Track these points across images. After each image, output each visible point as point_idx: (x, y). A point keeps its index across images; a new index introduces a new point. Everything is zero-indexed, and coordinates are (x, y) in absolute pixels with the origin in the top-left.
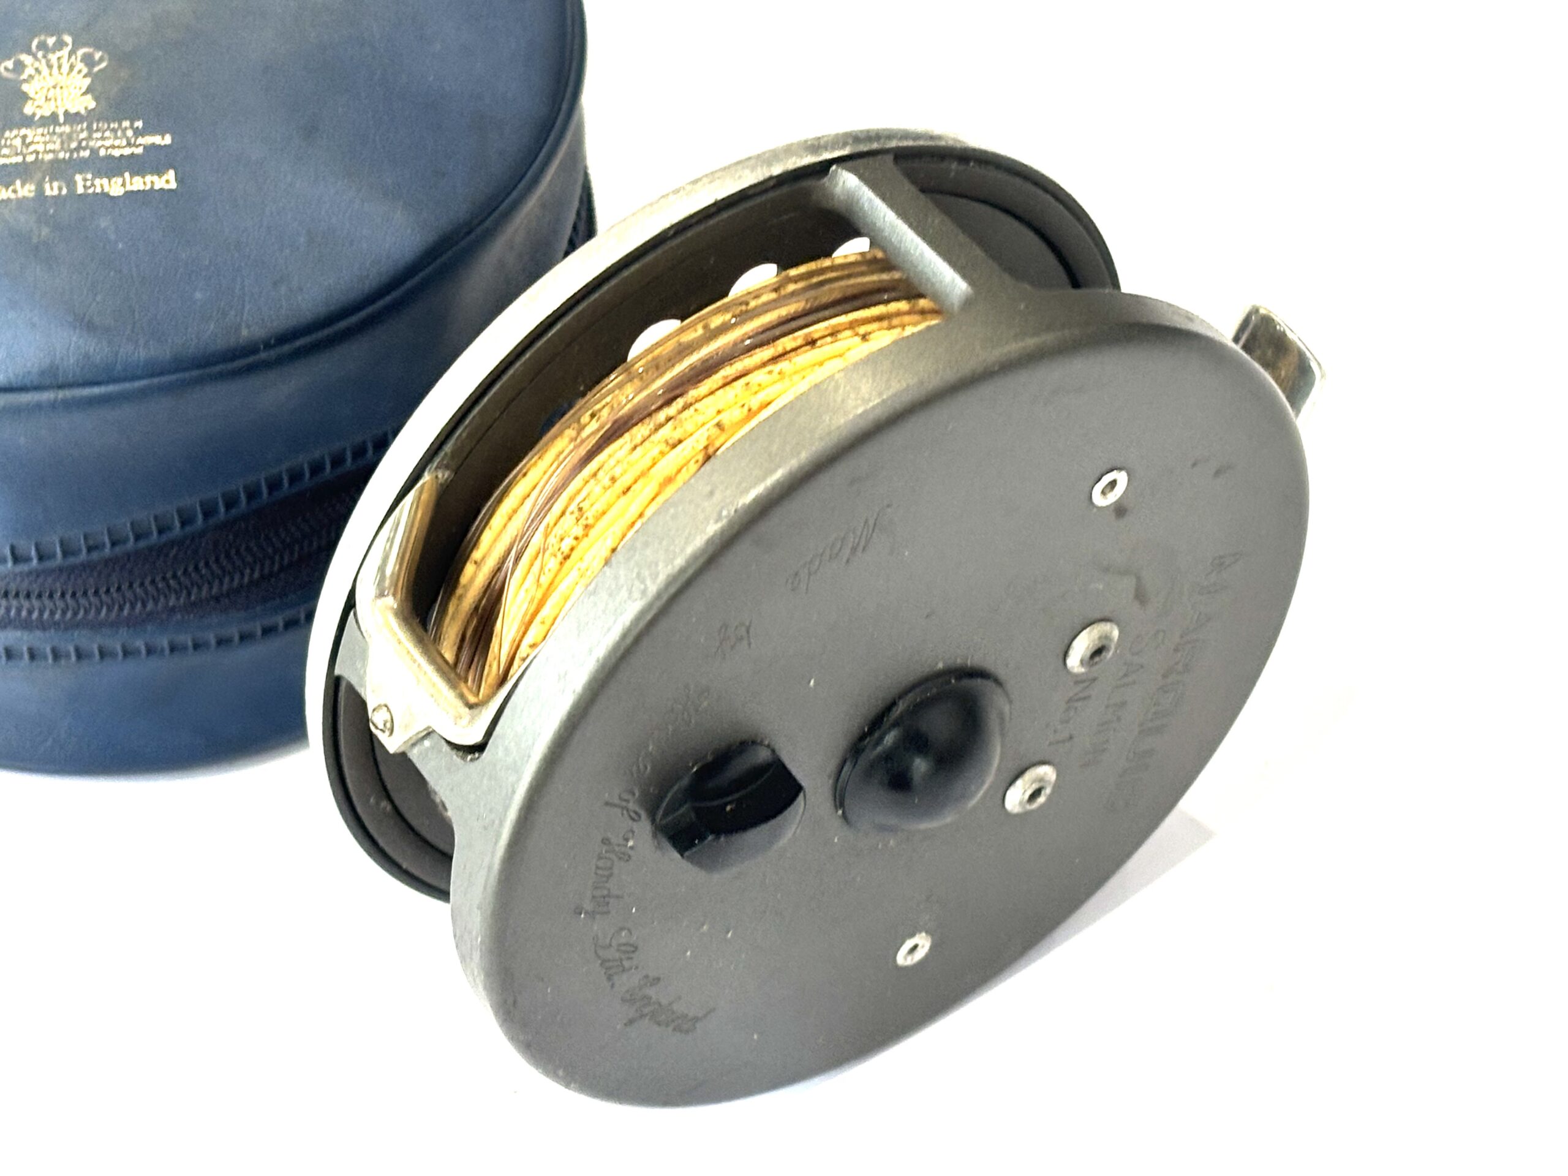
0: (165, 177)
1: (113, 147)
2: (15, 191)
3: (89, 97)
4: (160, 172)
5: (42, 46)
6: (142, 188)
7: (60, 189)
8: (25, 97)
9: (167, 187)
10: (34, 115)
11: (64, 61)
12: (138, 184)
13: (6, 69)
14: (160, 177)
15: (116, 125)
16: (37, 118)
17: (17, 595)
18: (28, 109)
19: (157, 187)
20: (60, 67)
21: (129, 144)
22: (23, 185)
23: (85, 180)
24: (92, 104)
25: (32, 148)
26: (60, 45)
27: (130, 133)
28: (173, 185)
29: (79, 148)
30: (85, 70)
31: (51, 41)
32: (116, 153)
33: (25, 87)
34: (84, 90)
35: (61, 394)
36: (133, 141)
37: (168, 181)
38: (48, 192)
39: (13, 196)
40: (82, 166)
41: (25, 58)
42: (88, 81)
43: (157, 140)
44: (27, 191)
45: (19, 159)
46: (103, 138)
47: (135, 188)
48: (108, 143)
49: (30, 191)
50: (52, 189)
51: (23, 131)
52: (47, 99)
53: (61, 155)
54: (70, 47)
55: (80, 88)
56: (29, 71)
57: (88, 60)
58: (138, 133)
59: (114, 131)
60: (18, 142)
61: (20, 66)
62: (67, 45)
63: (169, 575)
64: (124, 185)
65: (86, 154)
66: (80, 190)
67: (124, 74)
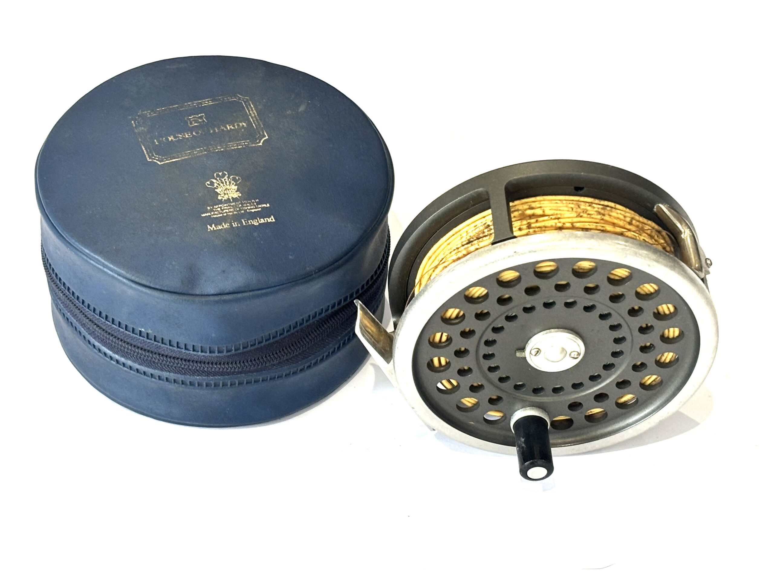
0: (270, 219)
1: (251, 209)
2: (223, 226)
3: (238, 192)
4: (269, 217)
5: (218, 176)
6: (264, 222)
7: (237, 224)
8: (218, 194)
9: (272, 221)
10: (222, 199)
11: (227, 180)
12: (262, 221)
13: (207, 184)
14: (269, 218)
15: (250, 201)
16: (223, 201)
17: (224, 363)
18: (220, 198)
19: (269, 221)
20: (226, 182)
21: (256, 208)
22: (225, 225)
23: (245, 221)
24: (240, 195)
25: (224, 211)
26: (224, 175)
27: (255, 204)
28: (274, 220)
29: (240, 210)
30: (235, 183)
31: (220, 174)
32: (253, 211)
33: (216, 190)
34: (236, 190)
35: (251, 293)
36: (257, 206)
37: (271, 219)
38: (234, 226)
39: (222, 228)
40: (242, 216)
41: (214, 181)
42: (236, 187)
43: (265, 205)
44: (226, 226)
45: (221, 215)
46: (247, 206)
47: (261, 222)
48: (249, 208)
49: (228, 226)
50: (235, 225)
51: (220, 206)
52: (225, 194)
53: (235, 213)
54: (227, 176)
55: (235, 189)
56: (216, 185)
57: (234, 179)
58: (258, 204)
59: (250, 203)
60: (219, 209)
61: (212, 184)
62: (226, 175)
63: (274, 353)
64: (258, 222)
65: (243, 212)
66: (244, 224)
67: (248, 184)
